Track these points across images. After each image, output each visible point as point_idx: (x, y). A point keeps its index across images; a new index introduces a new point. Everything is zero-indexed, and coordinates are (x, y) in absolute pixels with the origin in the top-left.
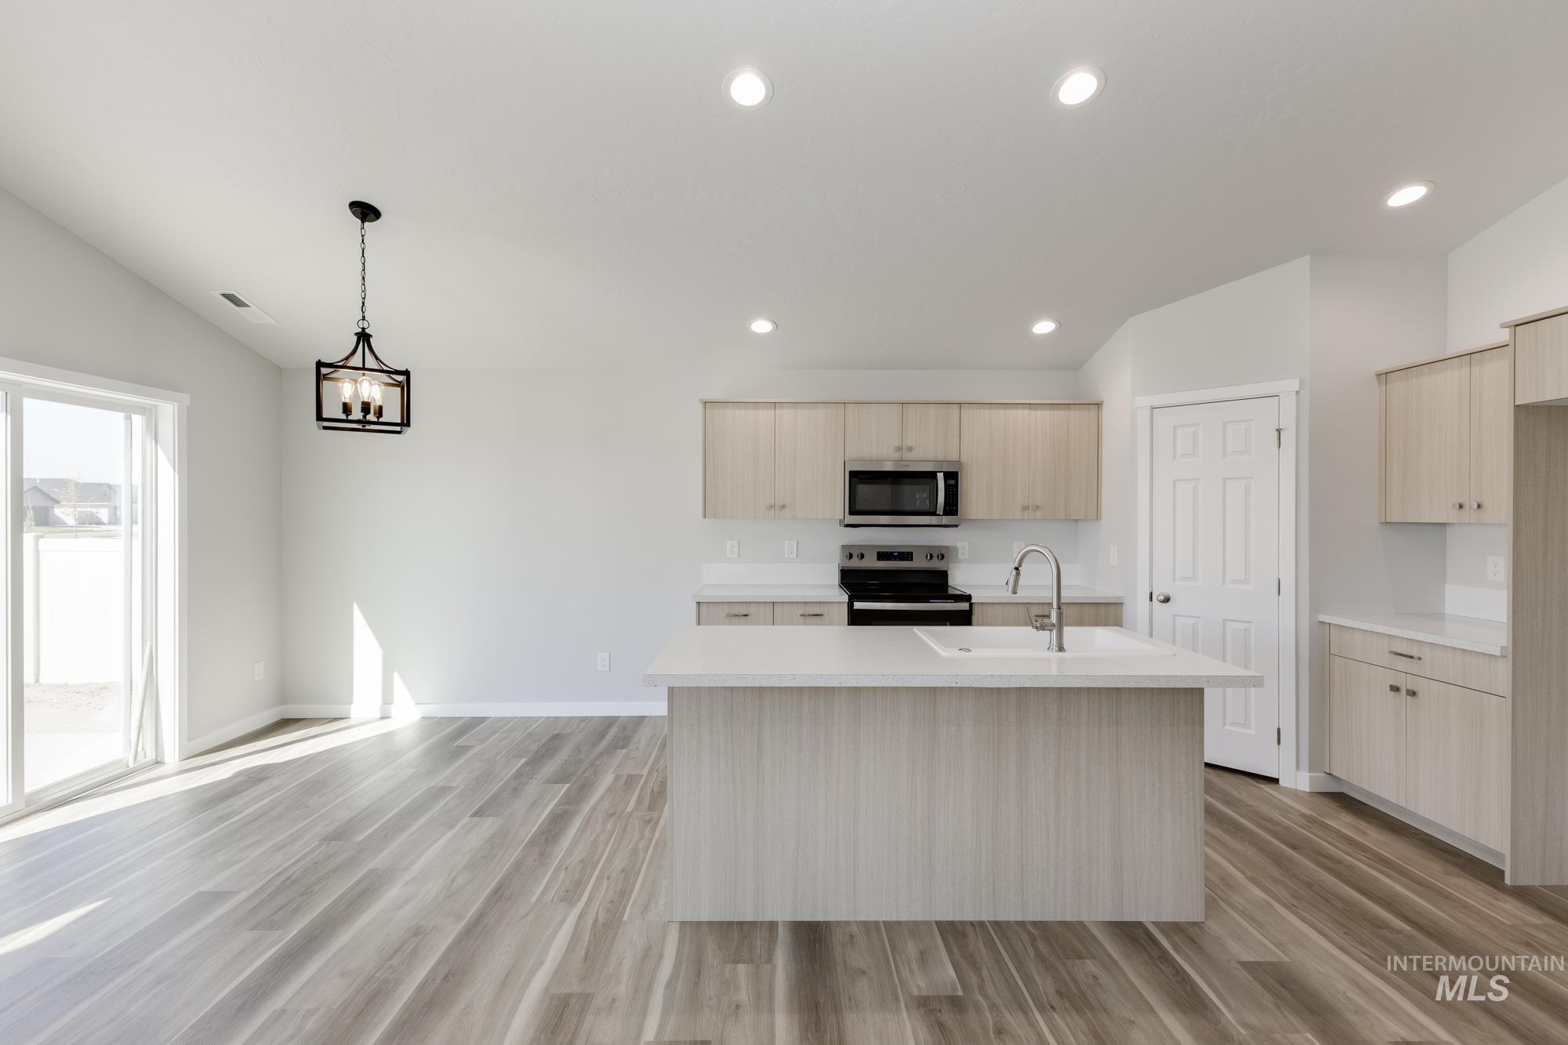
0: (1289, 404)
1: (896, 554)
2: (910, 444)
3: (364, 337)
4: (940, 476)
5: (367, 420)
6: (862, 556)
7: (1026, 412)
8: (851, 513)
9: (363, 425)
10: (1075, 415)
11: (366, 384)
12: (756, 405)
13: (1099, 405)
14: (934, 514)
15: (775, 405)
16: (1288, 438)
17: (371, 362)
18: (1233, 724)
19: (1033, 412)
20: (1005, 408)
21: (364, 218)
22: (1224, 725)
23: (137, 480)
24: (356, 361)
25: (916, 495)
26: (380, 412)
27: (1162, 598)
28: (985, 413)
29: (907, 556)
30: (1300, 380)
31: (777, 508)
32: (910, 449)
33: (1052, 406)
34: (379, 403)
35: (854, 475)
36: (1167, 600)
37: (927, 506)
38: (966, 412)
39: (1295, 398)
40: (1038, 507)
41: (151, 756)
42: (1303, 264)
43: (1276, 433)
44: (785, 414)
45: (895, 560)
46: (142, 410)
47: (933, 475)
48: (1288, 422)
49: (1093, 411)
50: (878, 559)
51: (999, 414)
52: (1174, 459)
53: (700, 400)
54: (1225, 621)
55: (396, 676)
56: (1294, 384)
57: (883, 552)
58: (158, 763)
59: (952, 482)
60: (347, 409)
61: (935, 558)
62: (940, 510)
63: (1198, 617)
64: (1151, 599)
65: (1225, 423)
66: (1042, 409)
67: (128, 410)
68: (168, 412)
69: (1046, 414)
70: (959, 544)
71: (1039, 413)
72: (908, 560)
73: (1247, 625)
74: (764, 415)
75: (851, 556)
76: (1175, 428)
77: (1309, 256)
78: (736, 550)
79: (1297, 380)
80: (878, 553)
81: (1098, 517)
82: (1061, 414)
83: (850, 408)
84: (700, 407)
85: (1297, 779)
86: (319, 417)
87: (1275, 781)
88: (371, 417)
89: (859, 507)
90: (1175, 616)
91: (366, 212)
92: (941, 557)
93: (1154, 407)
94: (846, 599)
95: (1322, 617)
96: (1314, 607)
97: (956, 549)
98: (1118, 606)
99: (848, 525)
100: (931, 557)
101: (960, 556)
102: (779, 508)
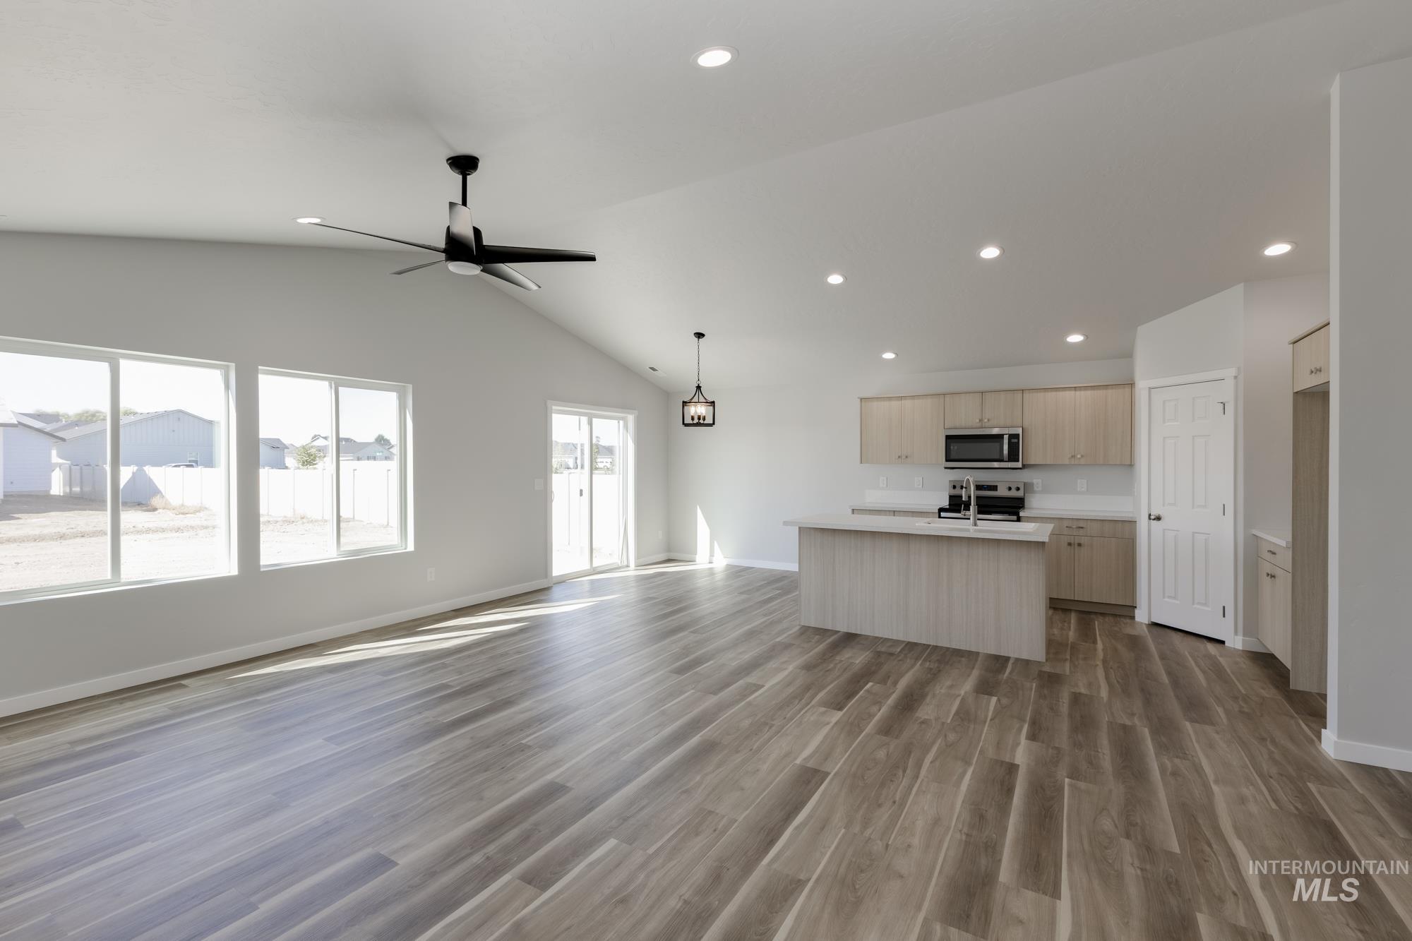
0: (1230, 385)
1: (988, 486)
2: (986, 417)
3: (699, 387)
4: (1006, 437)
5: (699, 423)
6: (964, 487)
7: (1073, 392)
8: (947, 461)
9: (698, 424)
10: (1112, 392)
11: (699, 407)
12: (890, 399)
13: (1133, 384)
14: (1002, 461)
15: (901, 398)
16: (1230, 408)
17: (702, 399)
18: (1198, 603)
19: (1078, 393)
20: (1056, 391)
21: (699, 338)
22: (1193, 604)
23: (621, 444)
24: (696, 399)
25: (990, 448)
26: (704, 419)
27: (1156, 517)
28: (1041, 395)
29: (994, 488)
30: (1237, 368)
31: (903, 458)
32: (987, 420)
33: (1093, 388)
34: (704, 415)
35: (948, 437)
36: (1159, 519)
37: (997, 457)
38: (1027, 395)
39: (1234, 380)
40: (1083, 456)
41: (625, 563)
42: (1240, 288)
43: (1222, 405)
44: (908, 403)
45: (988, 490)
46: (623, 419)
47: (1000, 437)
48: (1229, 397)
49: (1127, 390)
51: (1051, 395)
52: (1164, 423)
53: (858, 397)
54: (1194, 533)
55: (715, 542)
56: (1232, 372)
57: (980, 485)
58: (628, 566)
59: (1016, 440)
60: (693, 418)
61: (1013, 489)
62: (1005, 459)
63: (1178, 531)
64: (1150, 518)
67: (618, 419)
68: (631, 418)
69: (1089, 393)
70: (1035, 481)
71: (1083, 393)
72: (994, 490)
74: (895, 404)
75: (955, 487)
76: (1164, 402)
77: (1242, 284)
78: (885, 482)
81: (1132, 463)
82: (1100, 392)
83: (948, 398)
84: (859, 401)
85: (1236, 642)
86: (683, 423)
87: (1223, 642)
88: (701, 421)
89: (952, 457)
90: (1163, 529)
91: (700, 335)
92: (1018, 489)
93: (1150, 388)
94: (937, 511)
95: (1255, 532)
96: (1248, 525)
97: (1033, 484)
98: (1132, 523)
99: (946, 468)
100: (1010, 489)
101: (1035, 489)
102: (904, 457)
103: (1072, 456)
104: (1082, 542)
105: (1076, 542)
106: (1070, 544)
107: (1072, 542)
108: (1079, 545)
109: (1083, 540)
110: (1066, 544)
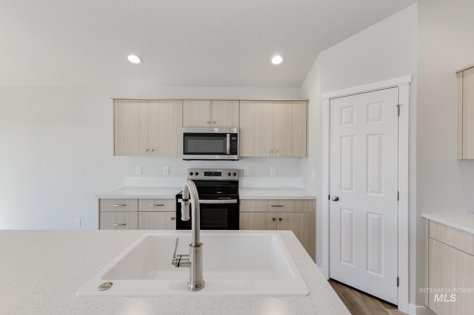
0: (405, 90)
1: (214, 173)
2: (214, 121)
4: (228, 136)
6: (197, 174)
7: (272, 104)
8: (185, 154)
10: (295, 106)
12: (140, 102)
13: (307, 101)
14: (225, 154)
15: (148, 101)
16: (404, 111)
18: (372, 270)
19: (275, 105)
20: (261, 102)
25: (216, 144)
27: (334, 198)
28: (252, 105)
29: (219, 174)
30: (412, 76)
31: (150, 152)
32: (215, 122)
33: (284, 101)
35: (185, 135)
36: (337, 199)
37: (222, 151)
38: (242, 104)
39: (408, 86)
40: (278, 151)
43: (397, 107)
44: (153, 105)
45: (213, 176)
47: (224, 135)
48: (404, 101)
49: (304, 104)
50: (205, 175)
51: (258, 105)
52: (341, 125)
53: (111, 98)
54: (367, 213)
56: (408, 79)
57: (207, 172)
59: (235, 138)
61: (232, 175)
62: (228, 152)
63: (353, 210)
64: (329, 199)
65: (368, 104)
66: (280, 103)
69: (281, 106)
70: (245, 168)
71: (278, 105)
72: (219, 176)
73: (380, 216)
74: (143, 105)
75: (191, 174)
76: (341, 108)
78: (140, 170)
79: (410, 76)
80: (205, 172)
81: (307, 156)
82: (288, 106)
83: (186, 103)
84: (112, 101)
85: (409, 309)
87: (396, 306)
89: (189, 151)
90: (341, 208)
92: (235, 174)
93: (330, 99)
94: (175, 197)
95: (424, 215)
96: (419, 210)
97: (243, 170)
98: (313, 201)
99: (184, 160)
100: (230, 174)
101: (245, 174)
102: (151, 150)
103: (271, 151)
104: (282, 217)
105: (278, 217)
106: (274, 219)
107: (275, 218)
108: (280, 219)
109: (283, 216)
110: (271, 219)
